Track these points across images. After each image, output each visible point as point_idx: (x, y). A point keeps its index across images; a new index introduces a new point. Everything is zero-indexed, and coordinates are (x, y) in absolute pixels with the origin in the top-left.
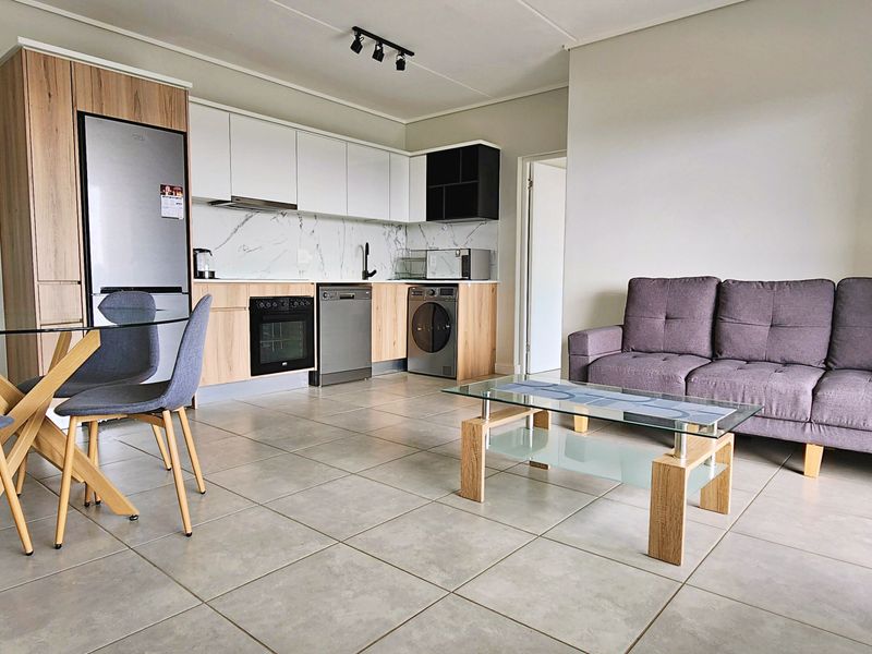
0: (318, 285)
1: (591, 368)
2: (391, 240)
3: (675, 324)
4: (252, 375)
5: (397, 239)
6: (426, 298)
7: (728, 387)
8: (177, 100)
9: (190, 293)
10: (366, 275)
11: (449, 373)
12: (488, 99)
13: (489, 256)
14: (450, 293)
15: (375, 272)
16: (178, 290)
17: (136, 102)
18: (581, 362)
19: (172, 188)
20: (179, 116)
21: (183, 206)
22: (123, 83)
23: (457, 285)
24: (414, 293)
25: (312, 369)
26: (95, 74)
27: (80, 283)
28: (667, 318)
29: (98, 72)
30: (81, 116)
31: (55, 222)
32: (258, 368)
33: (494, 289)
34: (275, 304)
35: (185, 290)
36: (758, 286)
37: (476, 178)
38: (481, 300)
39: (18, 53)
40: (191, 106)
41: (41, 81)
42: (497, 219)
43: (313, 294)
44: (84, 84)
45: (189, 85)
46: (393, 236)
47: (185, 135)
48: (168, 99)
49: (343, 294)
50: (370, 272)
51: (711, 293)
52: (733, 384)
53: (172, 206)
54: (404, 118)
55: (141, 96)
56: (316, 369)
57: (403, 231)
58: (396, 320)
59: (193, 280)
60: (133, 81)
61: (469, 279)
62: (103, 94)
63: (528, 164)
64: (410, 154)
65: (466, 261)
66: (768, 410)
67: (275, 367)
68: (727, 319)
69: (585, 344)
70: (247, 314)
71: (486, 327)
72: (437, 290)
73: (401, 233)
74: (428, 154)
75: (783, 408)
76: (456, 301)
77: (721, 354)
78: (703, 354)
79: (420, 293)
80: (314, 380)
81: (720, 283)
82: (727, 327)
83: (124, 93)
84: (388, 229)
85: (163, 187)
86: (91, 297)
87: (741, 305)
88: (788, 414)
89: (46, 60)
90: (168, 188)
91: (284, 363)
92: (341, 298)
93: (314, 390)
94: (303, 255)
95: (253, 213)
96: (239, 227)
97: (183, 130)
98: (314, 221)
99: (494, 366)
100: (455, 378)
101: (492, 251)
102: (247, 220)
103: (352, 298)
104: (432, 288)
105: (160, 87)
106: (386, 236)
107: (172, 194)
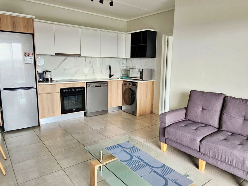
0: (87, 83)
1: (166, 129)
3: (205, 112)
4: (62, 114)
5: (123, 63)
6: (128, 86)
7: (216, 149)
8: (29, 22)
9: (37, 88)
10: (110, 76)
11: (134, 113)
12: (152, 12)
13: (151, 71)
14: (135, 85)
15: (113, 75)
16: (33, 87)
17: (14, 25)
18: (163, 126)
20: (31, 27)
21: (33, 59)
22: (9, 19)
23: (137, 83)
25: (85, 111)
28: (203, 109)
32: (64, 111)
33: (153, 83)
34: (70, 90)
35: (35, 87)
36: (240, 101)
37: (146, 43)
38: (147, 87)
40: (35, 23)
42: (155, 57)
43: (85, 86)
45: (34, 17)
46: (122, 62)
47: (33, 34)
48: (26, 22)
51: (221, 101)
52: (218, 148)
53: (29, 60)
54: (126, 19)
55: (15, 22)
56: (86, 111)
57: (125, 60)
58: (117, 93)
59: (38, 84)
60: (13, 17)
61: (143, 80)
62: (2, 23)
63: (167, 37)
64: (126, 33)
65: (142, 73)
66: (232, 163)
67: (70, 111)
68: (225, 114)
69: (165, 119)
70: (59, 94)
71: (149, 97)
72: (131, 83)
74: (131, 33)
75: (238, 164)
76: (137, 88)
77: (222, 128)
78: (215, 127)
79: (126, 84)
80: (86, 114)
81: (226, 97)
82: (225, 117)
83: (9, 21)
84: (119, 59)
85: (25, 53)
87: (231, 108)
88: (240, 167)
90: (27, 54)
91: (74, 110)
92: (95, 87)
93: (86, 118)
94: (86, 70)
95: (68, 57)
96: (62, 62)
97: (32, 33)
98: (91, 58)
99: (152, 110)
100: (136, 115)
101: (153, 70)
102: (65, 59)
103: (100, 86)
104: (130, 83)
105: (23, 19)
106: (119, 62)
107: (28, 56)
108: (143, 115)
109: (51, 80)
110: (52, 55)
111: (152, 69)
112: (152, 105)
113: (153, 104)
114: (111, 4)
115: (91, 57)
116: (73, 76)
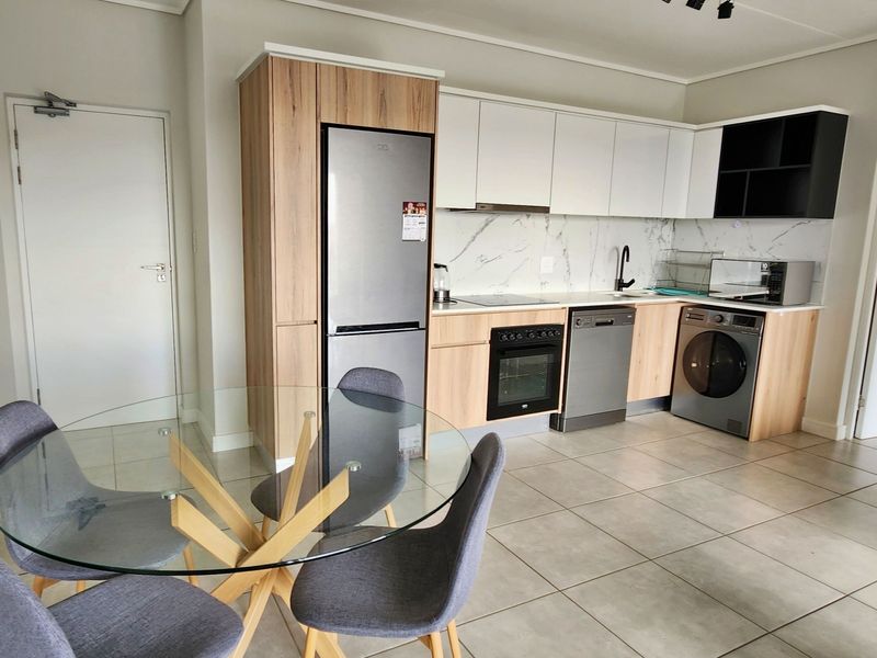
0: (571, 310)
2: (654, 238)
4: (488, 420)
5: (661, 237)
6: (708, 323)
8: (426, 93)
9: (427, 329)
10: (620, 285)
11: (737, 429)
14: (751, 323)
15: (633, 281)
16: (415, 325)
17: (382, 105)
19: (415, 204)
20: (428, 112)
21: (426, 226)
22: (369, 83)
23: (763, 314)
24: (688, 314)
25: (555, 412)
26: (341, 73)
27: (316, 322)
29: (343, 73)
30: (325, 127)
31: (294, 254)
32: (495, 411)
33: (814, 317)
35: (423, 323)
37: (808, 162)
38: (794, 333)
39: (264, 61)
40: (441, 98)
41: (286, 92)
43: (563, 320)
44: (329, 87)
45: (440, 74)
46: (657, 233)
47: (432, 137)
48: (416, 95)
49: (599, 320)
50: (626, 281)
53: (414, 227)
55: (387, 95)
56: (559, 411)
57: (670, 225)
59: (431, 308)
60: (381, 78)
61: (781, 305)
62: (348, 99)
64: (695, 127)
67: (513, 410)
70: (487, 348)
71: (797, 370)
72: (729, 315)
73: (667, 229)
74: (725, 128)
76: (759, 335)
79: (700, 318)
80: (555, 423)
83: (369, 93)
84: (650, 224)
85: (406, 205)
86: (327, 337)
89: (292, 66)
90: (410, 205)
91: (525, 406)
92: (598, 324)
93: (556, 435)
94: (548, 263)
95: (494, 216)
96: (477, 234)
97: (431, 132)
98: (562, 221)
99: (801, 420)
100: (747, 439)
101: (817, 264)
102: (487, 225)
103: (611, 323)
104: (721, 313)
105: (408, 81)
106: (648, 234)
107: (414, 212)
108: (770, 438)
109: (447, 299)
110: (452, 210)
111: (813, 262)
112: (803, 399)
113: (805, 398)
114: (725, 11)
115: (565, 216)
116: (506, 284)
